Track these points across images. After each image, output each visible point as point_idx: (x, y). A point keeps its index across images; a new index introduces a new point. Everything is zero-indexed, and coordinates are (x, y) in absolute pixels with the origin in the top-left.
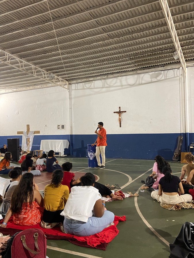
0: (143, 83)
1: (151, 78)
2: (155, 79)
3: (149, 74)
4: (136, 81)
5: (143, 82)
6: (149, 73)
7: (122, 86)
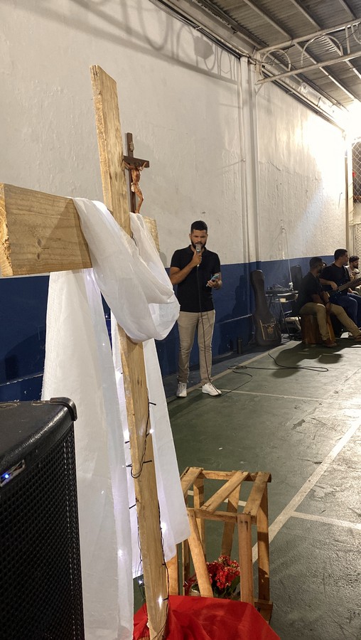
0: (181, 59)
1: (197, 52)
2: (203, 60)
3: (191, 33)
4: (166, 40)
5: (182, 55)
6: (191, 28)
7: (129, 30)
